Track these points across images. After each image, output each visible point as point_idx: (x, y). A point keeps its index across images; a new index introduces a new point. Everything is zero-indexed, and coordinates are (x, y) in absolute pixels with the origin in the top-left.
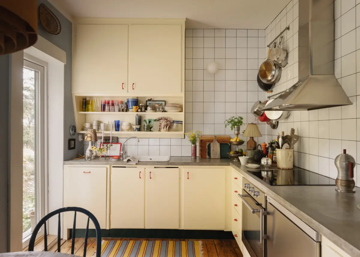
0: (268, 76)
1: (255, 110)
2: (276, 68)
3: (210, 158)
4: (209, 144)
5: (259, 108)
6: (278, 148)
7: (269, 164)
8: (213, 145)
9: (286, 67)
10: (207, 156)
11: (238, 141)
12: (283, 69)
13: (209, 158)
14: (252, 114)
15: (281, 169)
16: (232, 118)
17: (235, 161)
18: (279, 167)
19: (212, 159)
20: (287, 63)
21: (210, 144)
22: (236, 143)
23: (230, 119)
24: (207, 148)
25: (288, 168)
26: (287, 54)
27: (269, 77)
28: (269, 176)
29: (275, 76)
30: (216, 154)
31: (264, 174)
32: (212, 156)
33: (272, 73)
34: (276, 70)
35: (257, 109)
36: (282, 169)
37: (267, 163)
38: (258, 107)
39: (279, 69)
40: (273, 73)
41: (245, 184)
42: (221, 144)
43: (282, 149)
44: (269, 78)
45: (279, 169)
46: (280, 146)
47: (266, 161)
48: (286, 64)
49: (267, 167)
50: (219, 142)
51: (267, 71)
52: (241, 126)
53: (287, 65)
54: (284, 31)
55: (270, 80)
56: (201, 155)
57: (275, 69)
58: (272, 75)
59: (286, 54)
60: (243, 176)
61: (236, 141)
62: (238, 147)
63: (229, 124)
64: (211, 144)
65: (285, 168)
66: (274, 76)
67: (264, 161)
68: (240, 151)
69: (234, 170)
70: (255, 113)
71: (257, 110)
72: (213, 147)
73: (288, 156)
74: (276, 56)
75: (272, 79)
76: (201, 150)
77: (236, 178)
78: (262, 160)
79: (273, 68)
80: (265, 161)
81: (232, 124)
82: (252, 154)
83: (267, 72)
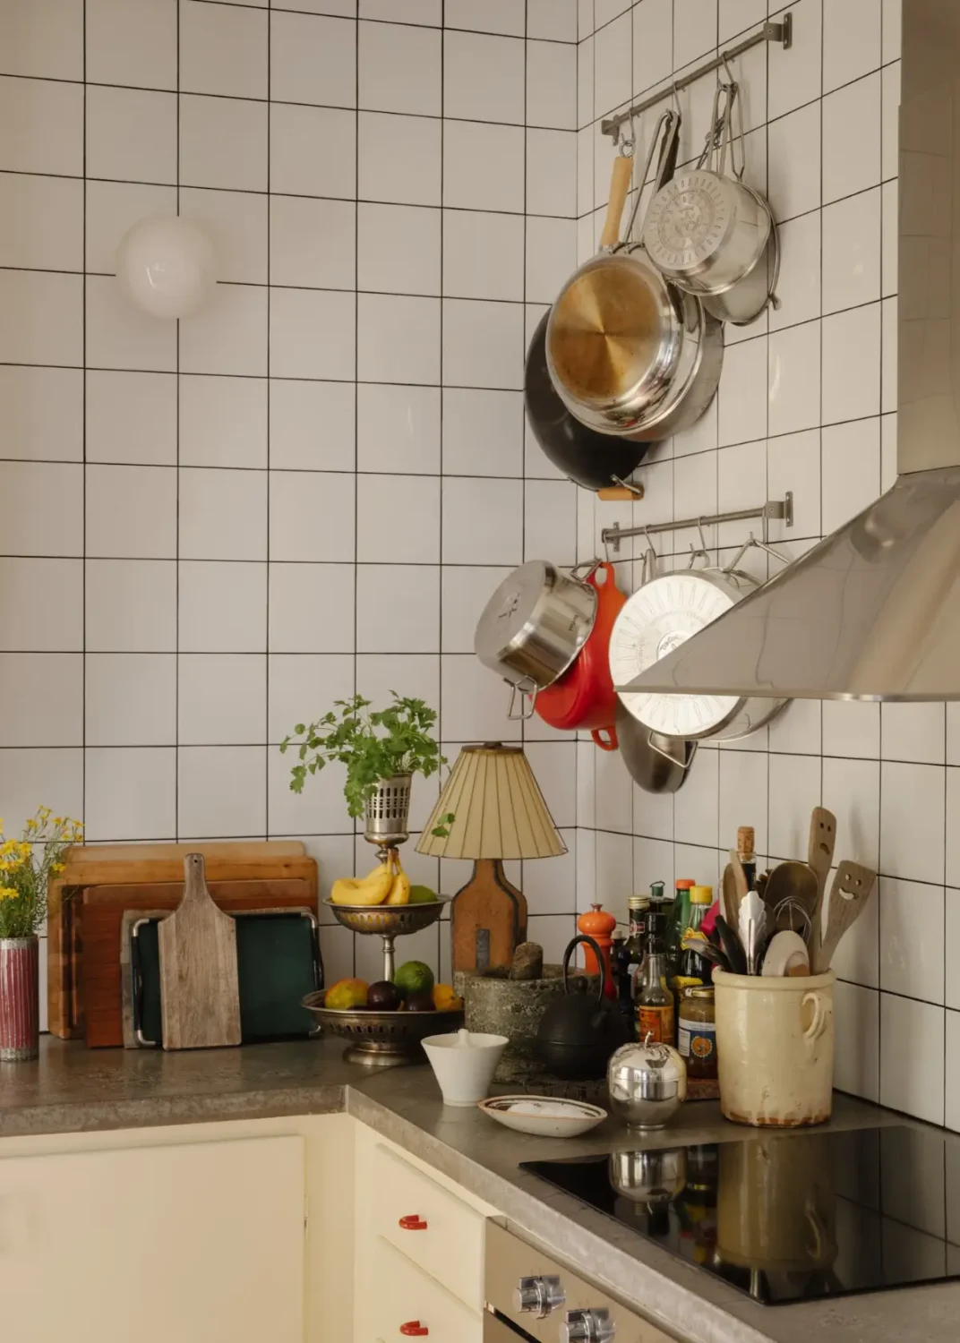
0: (625, 380)
1: (517, 641)
2: (680, 320)
3: (159, 1046)
4: (141, 928)
5: (545, 622)
6: (728, 969)
7: (667, 1093)
8: (178, 927)
9: (758, 326)
10: (128, 1025)
11: (398, 898)
12: (731, 332)
13: (141, 1047)
14: (485, 662)
15: (751, 1126)
16: (345, 713)
17: (368, 1061)
18: (736, 1110)
19: (172, 1050)
20: (771, 297)
21: (153, 923)
22: (384, 918)
23: (330, 718)
24: (125, 957)
25: (800, 1117)
26: (775, 228)
27: (634, 390)
28: (666, 1186)
29: (676, 387)
30: (209, 1012)
31: (630, 1170)
32: (173, 1029)
33: (652, 356)
34: (687, 335)
35: (529, 628)
36: (763, 1126)
37: (656, 1088)
38: (537, 613)
39: (708, 334)
40: (664, 355)
41: (529, 1284)
42: (245, 926)
43: (758, 974)
44: (633, 397)
45: (741, 1123)
46: (750, 949)
47: (642, 1075)
48: (765, 307)
49: (651, 1122)
50: (224, 905)
51: (611, 334)
52: (418, 775)
53: (774, 318)
54: (748, 45)
55: (638, 415)
56: (69, 1024)
57: (675, 326)
58: (653, 376)
59: (764, 232)
60: (493, 1211)
61: (384, 902)
62: (392, 952)
63: (321, 763)
64: (161, 924)
65: (781, 1119)
66: (666, 382)
67: (631, 1070)
68: (412, 981)
69: (380, 1146)
70: (513, 660)
71: (533, 640)
72: (183, 950)
73: (806, 1029)
74: (699, 245)
75: (648, 404)
76: (69, 980)
77: (413, 1223)
78: (613, 1069)
79: (664, 324)
80: (637, 1072)
81: (344, 758)
82: (517, 1009)
83: (615, 350)
